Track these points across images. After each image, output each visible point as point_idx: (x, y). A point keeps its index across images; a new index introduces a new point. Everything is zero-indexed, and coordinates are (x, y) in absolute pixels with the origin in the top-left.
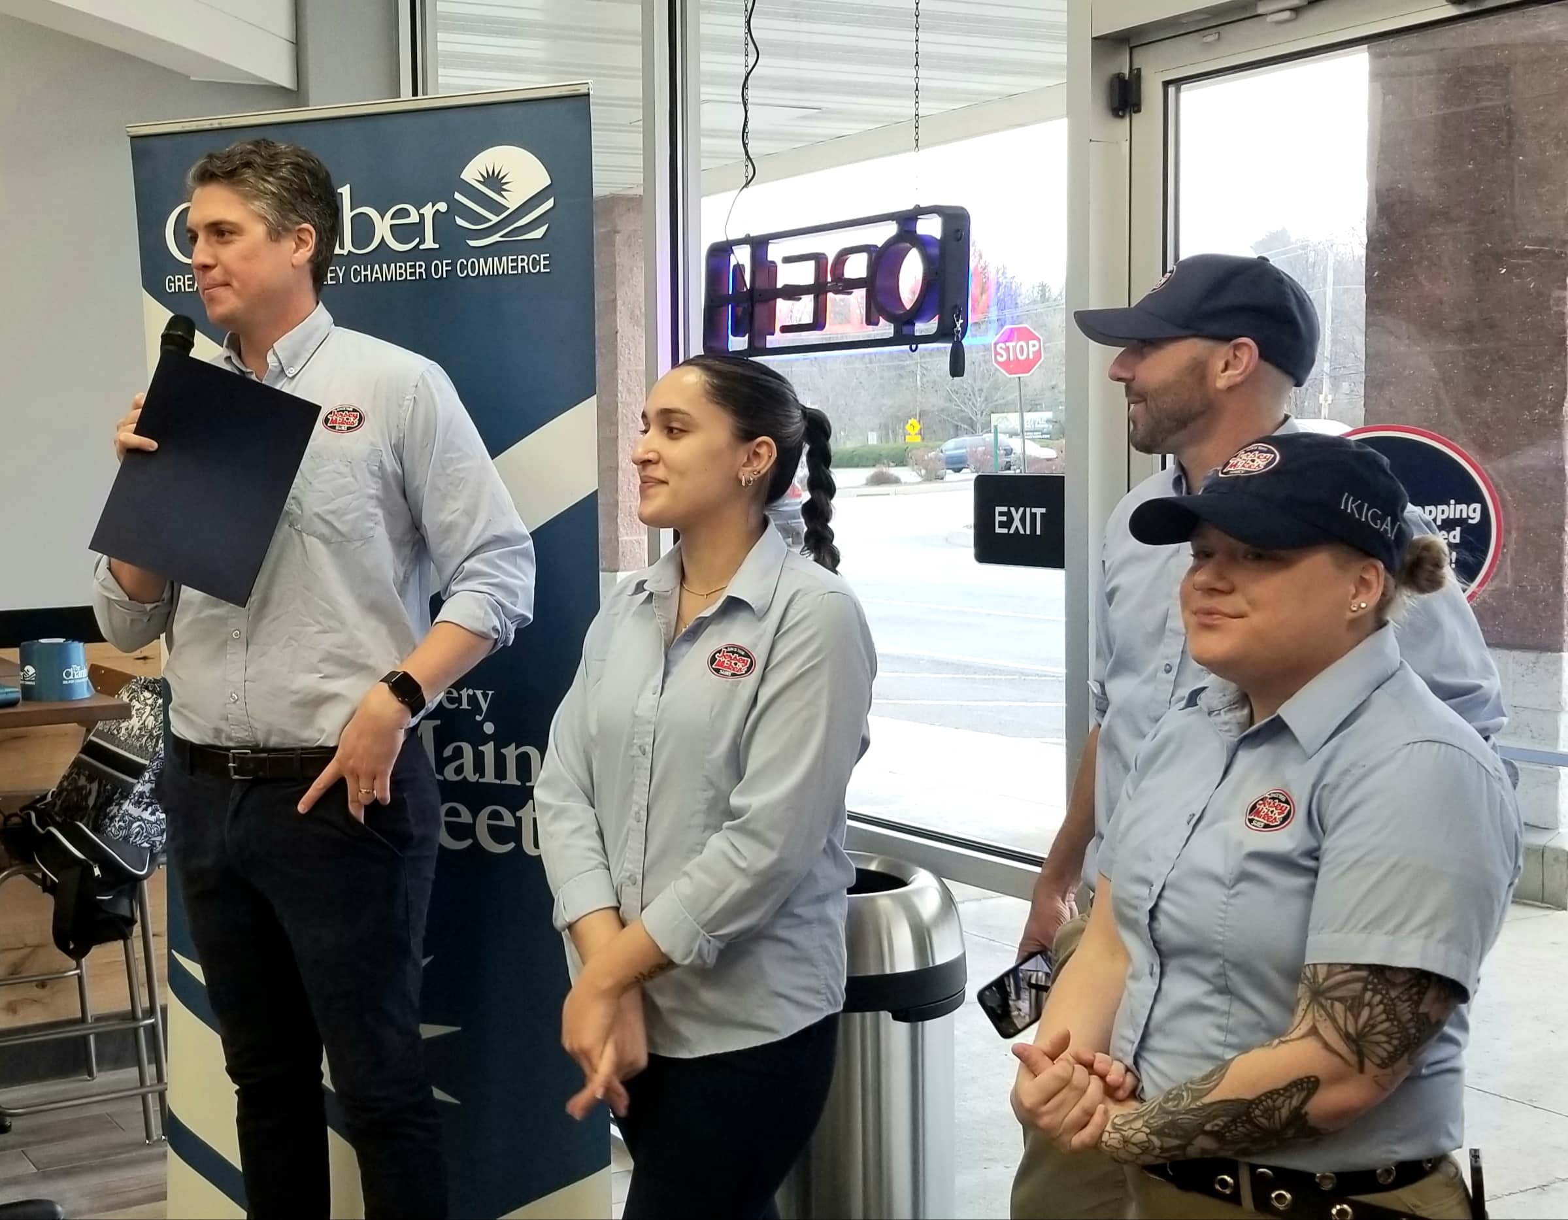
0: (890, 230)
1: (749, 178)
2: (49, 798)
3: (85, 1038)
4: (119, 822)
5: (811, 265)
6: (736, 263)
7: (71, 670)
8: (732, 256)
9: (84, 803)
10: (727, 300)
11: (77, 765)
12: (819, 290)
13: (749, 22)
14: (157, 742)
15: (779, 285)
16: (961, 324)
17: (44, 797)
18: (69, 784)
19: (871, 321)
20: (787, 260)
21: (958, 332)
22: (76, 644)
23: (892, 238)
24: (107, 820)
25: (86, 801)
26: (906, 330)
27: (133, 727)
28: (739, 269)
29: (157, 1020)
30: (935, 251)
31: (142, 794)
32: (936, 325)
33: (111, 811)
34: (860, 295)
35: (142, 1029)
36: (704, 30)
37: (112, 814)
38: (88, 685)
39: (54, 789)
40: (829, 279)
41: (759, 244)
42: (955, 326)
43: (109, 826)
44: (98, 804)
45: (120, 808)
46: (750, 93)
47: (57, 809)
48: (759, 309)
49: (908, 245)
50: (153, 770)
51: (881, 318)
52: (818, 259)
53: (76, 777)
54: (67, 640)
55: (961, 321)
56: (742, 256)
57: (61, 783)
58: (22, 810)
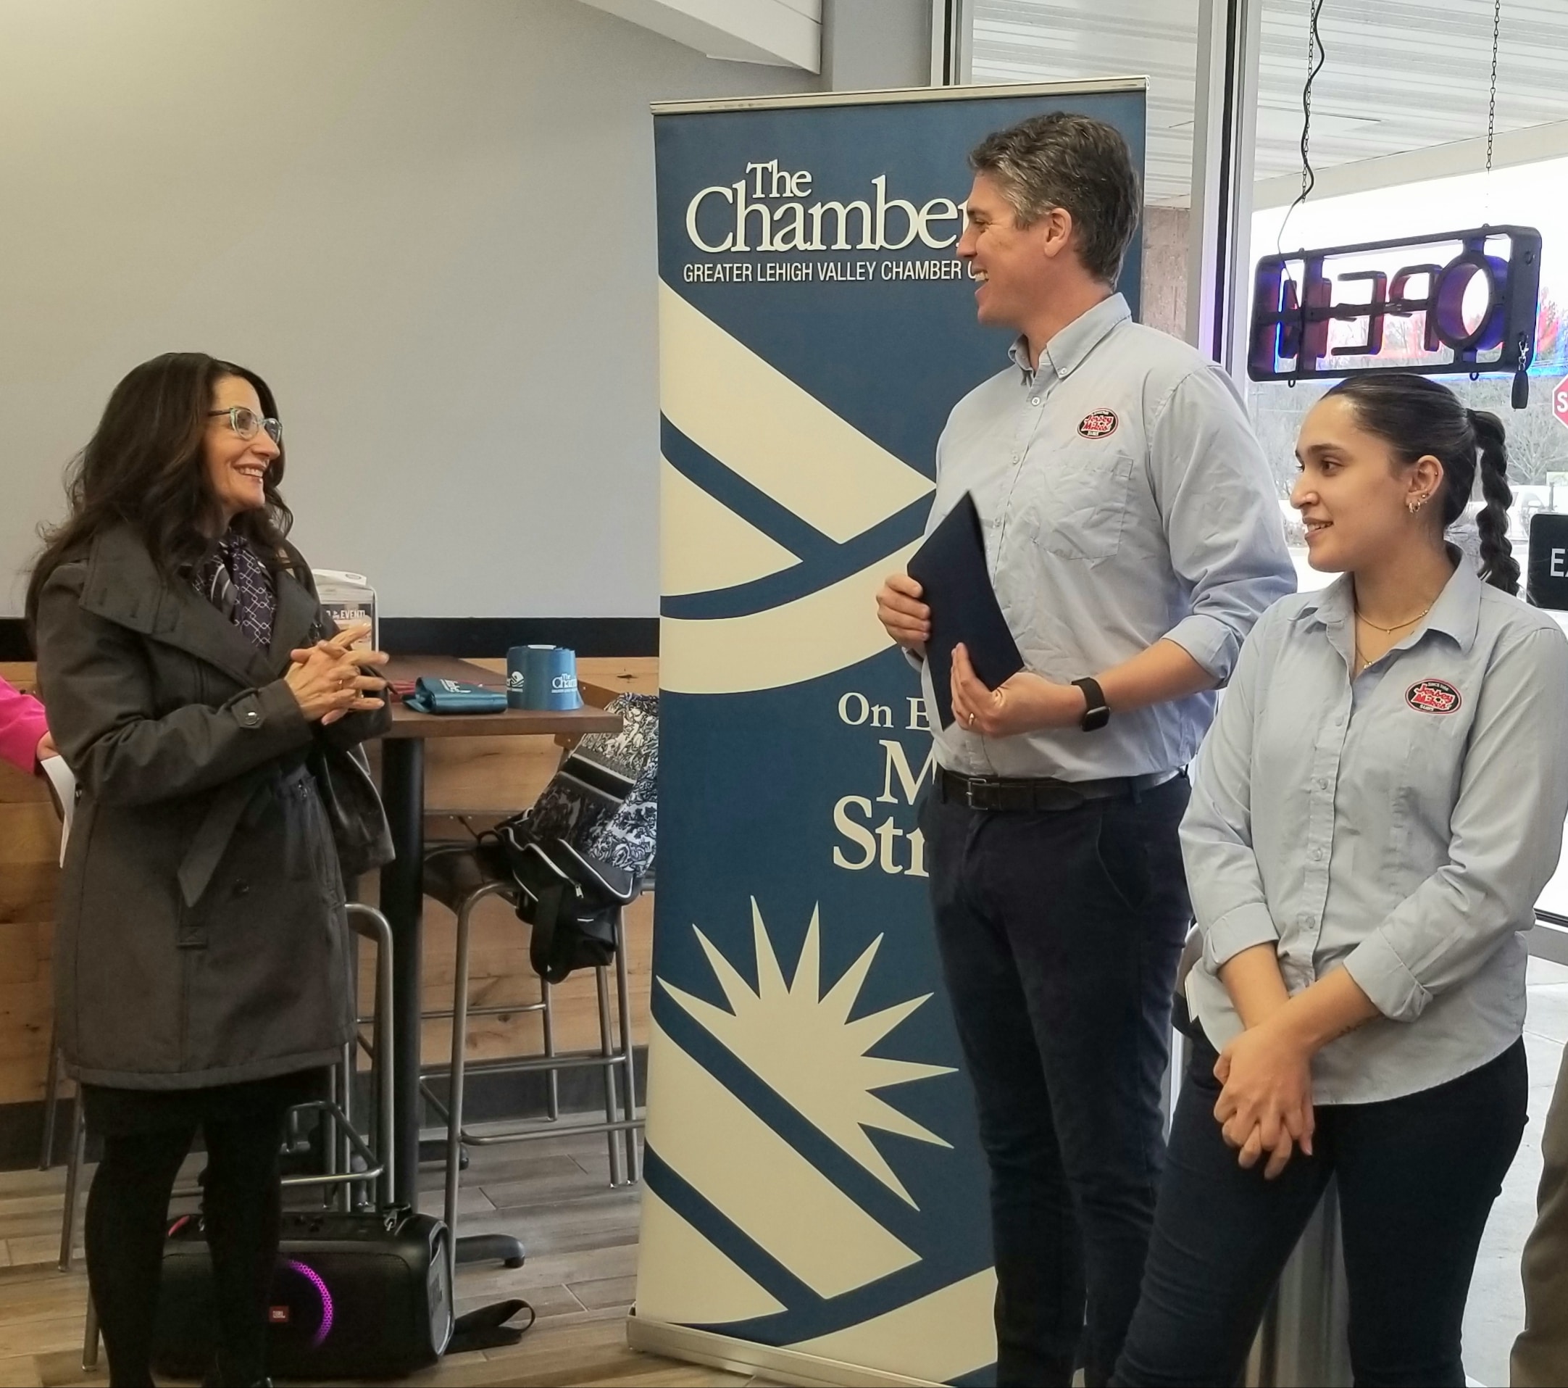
0: (1455, 249)
1: (1306, 190)
2: (525, 817)
3: (548, 1073)
4: (602, 842)
5: (1368, 285)
6: (1288, 279)
7: (560, 678)
8: (1284, 272)
9: (565, 822)
10: (1275, 318)
11: (557, 782)
12: (1375, 311)
13: (1315, 21)
14: (645, 761)
15: (1334, 304)
16: (1526, 352)
17: (521, 816)
18: (549, 803)
19: (1430, 346)
20: (1345, 277)
21: (1523, 361)
22: (567, 651)
23: (1458, 257)
24: (589, 841)
25: (567, 822)
26: (1467, 356)
27: (619, 744)
28: (1291, 285)
29: (628, 1058)
30: (1503, 274)
31: (627, 816)
32: (1500, 354)
33: (595, 831)
34: (1420, 316)
35: (612, 1067)
36: (1265, 28)
37: (595, 834)
38: (577, 696)
39: (532, 808)
40: (1387, 300)
41: (1314, 259)
42: (1520, 355)
43: (592, 847)
44: (580, 824)
45: (604, 829)
46: (1312, 100)
47: (534, 828)
48: (1311, 330)
49: (1474, 266)
50: (640, 791)
51: (1441, 343)
52: (1378, 277)
53: (557, 795)
54: (557, 647)
55: (1526, 349)
56: (1295, 271)
57: (539, 802)
58: (497, 827)
